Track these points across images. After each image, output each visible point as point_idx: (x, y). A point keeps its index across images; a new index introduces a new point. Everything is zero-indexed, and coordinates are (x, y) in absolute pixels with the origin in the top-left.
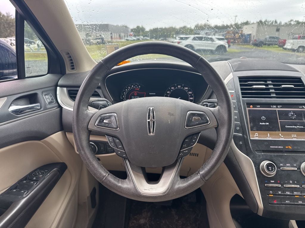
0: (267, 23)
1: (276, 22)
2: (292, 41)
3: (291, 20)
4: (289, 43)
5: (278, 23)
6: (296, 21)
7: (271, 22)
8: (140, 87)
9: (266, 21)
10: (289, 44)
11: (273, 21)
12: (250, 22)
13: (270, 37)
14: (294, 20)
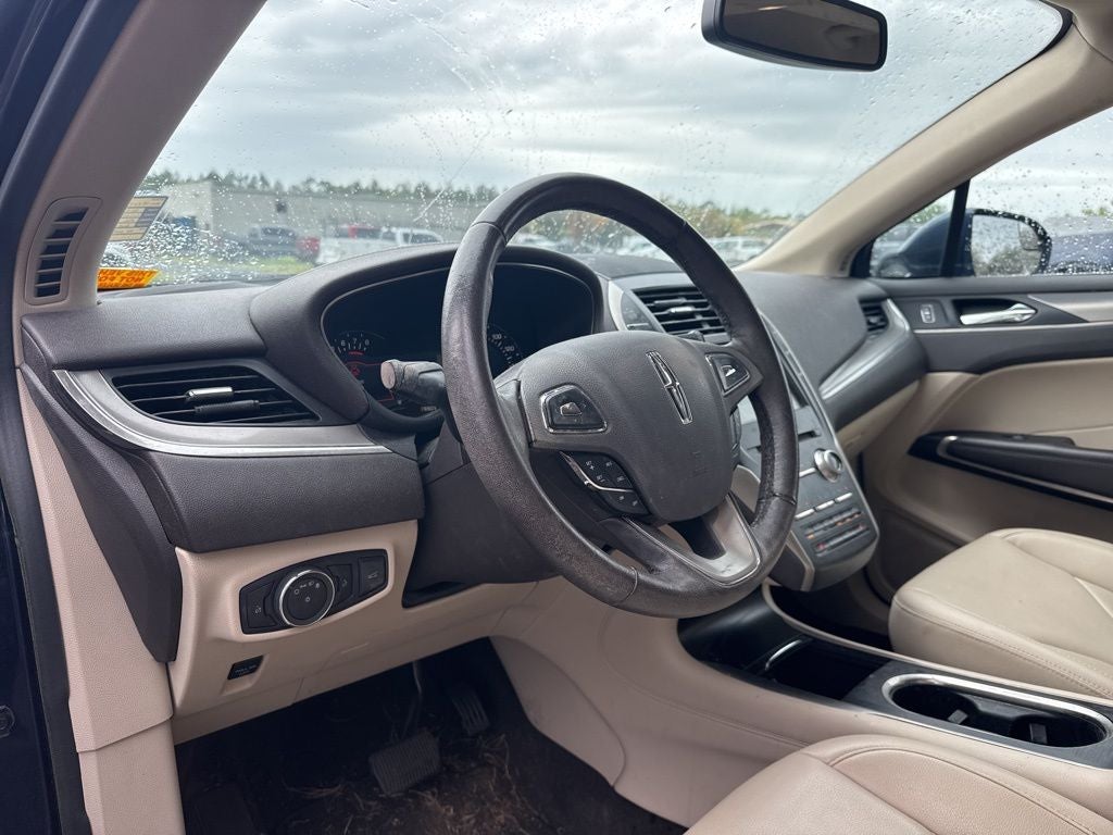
0: (236, 183)
1: (265, 182)
2: (335, 243)
3: (310, 180)
4: (330, 248)
5: (272, 185)
6: (322, 183)
7: (249, 181)
8: (367, 342)
9: (231, 176)
10: (331, 253)
11: (254, 178)
12: (177, 174)
13: (265, 231)
14: (318, 180)
